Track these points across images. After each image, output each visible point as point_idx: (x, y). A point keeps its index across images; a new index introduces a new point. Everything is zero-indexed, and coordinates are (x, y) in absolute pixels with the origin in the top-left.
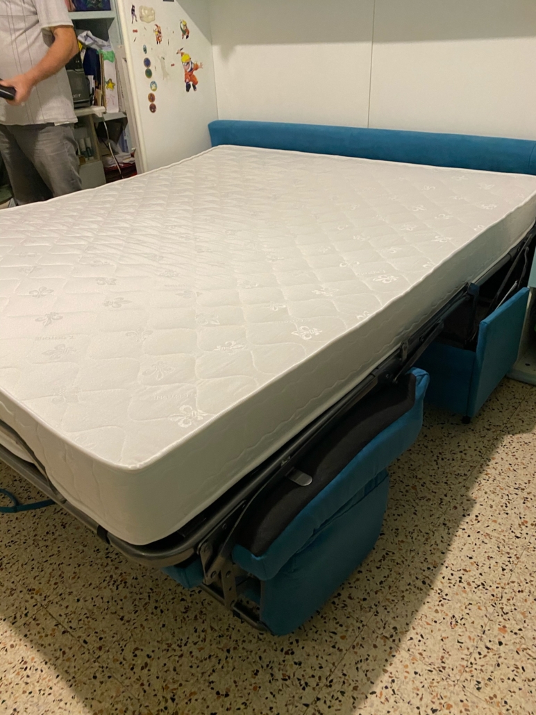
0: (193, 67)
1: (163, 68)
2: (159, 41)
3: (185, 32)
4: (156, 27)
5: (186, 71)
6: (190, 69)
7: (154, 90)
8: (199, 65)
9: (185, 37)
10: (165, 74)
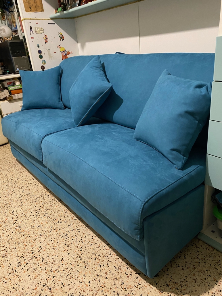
0: (66, 53)
1: (49, 54)
2: (46, 42)
3: (62, 38)
4: (45, 36)
5: (62, 55)
6: (65, 54)
7: (44, 64)
8: (70, 52)
9: (62, 40)
10: (51, 57)
